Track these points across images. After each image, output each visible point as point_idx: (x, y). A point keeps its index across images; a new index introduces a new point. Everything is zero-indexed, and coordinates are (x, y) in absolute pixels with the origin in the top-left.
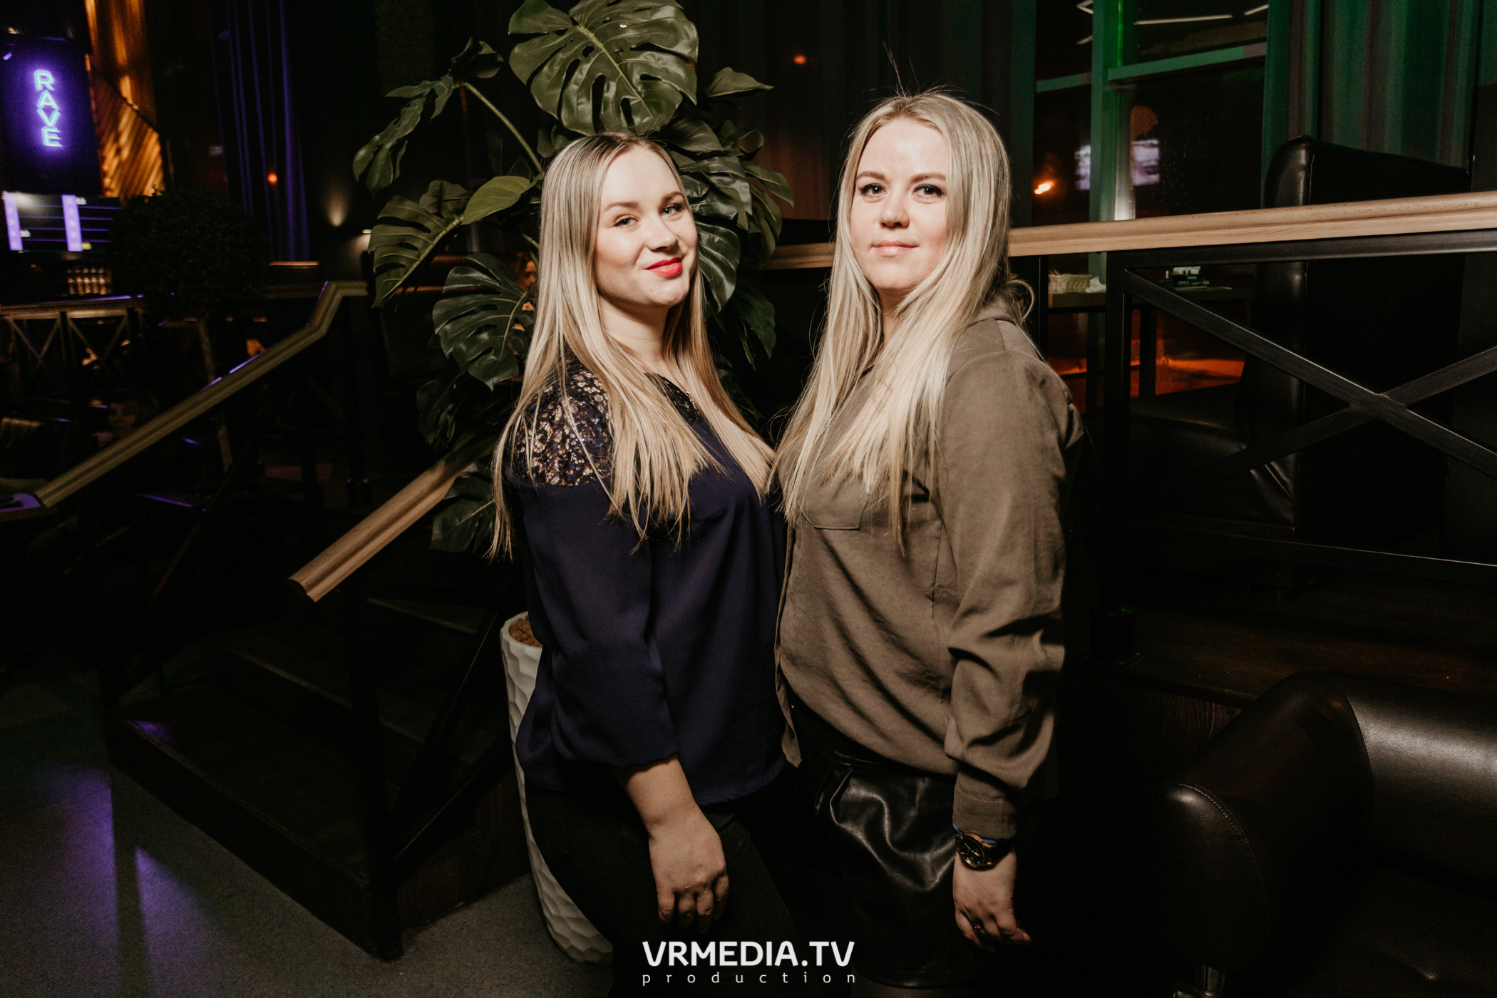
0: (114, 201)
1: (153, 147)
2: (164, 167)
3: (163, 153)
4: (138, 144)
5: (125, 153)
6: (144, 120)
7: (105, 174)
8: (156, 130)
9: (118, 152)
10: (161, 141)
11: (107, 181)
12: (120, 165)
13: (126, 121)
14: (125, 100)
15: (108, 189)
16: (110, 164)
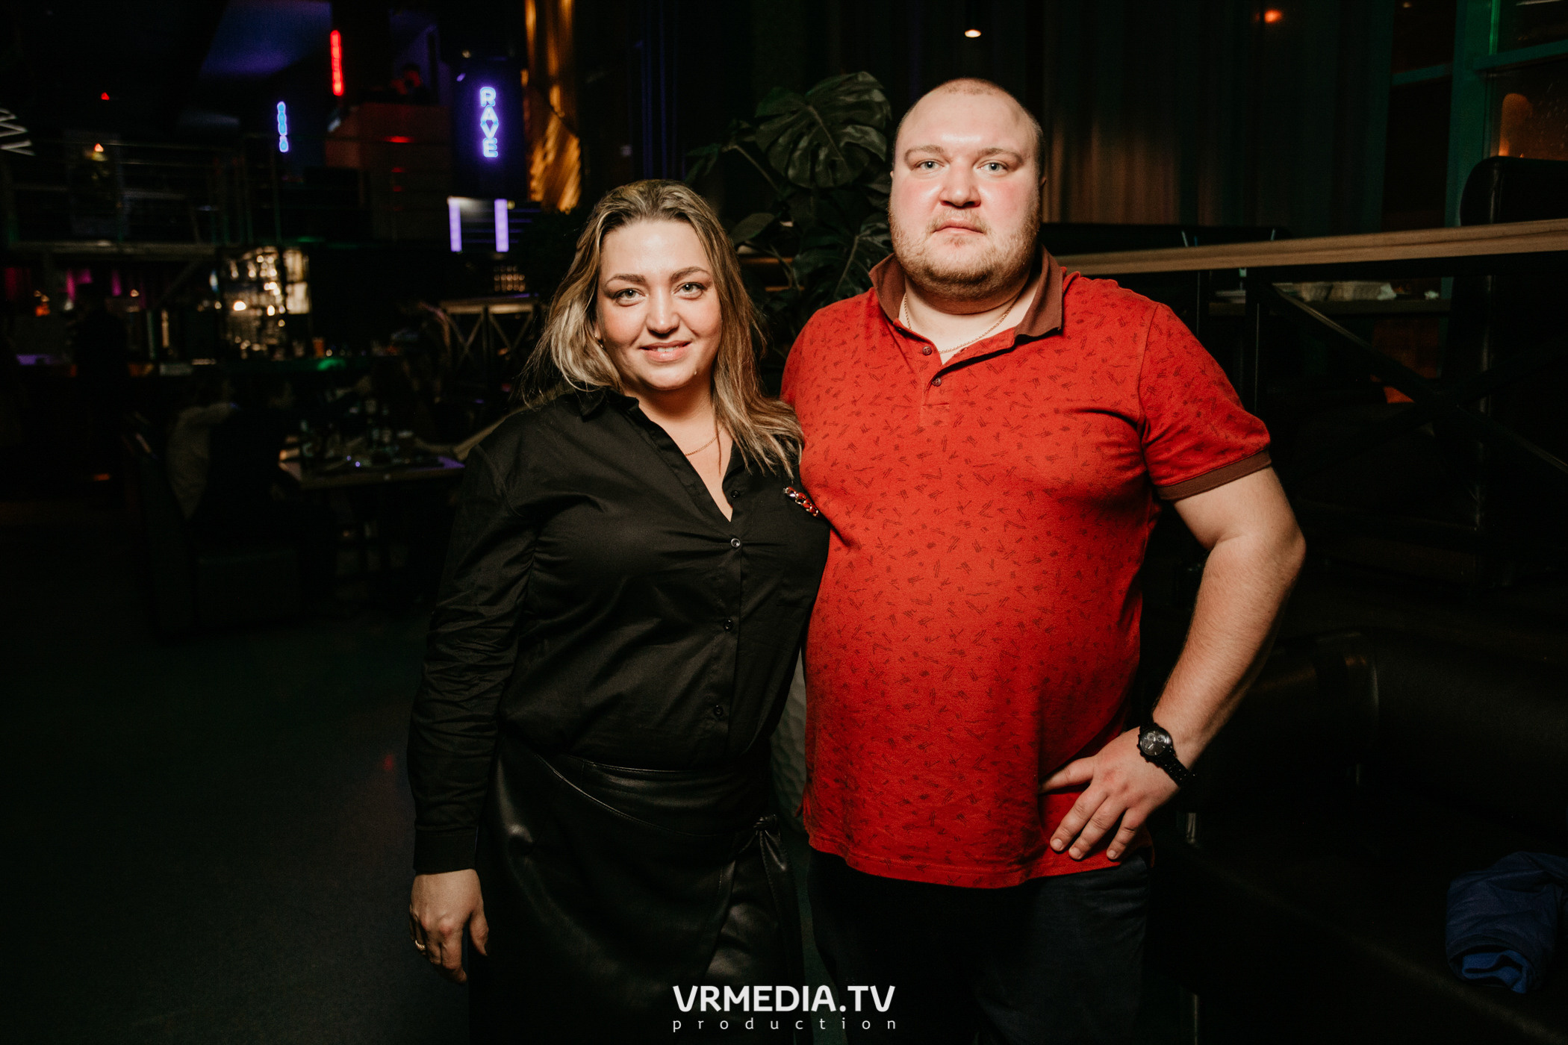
0: (537, 204)
1: (573, 152)
2: (581, 171)
3: (581, 158)
4: (561, 149)
5: (551, 157)
6: (568, 127)
7: (531, 178)
8: (578, 135)
9: (545, 156)
10: (581, 146)
11: (534, 184)
12: (546, 168)
13: (553, 127)
14: (552, 108)
15: (534, 192)
16: (538, 168)
